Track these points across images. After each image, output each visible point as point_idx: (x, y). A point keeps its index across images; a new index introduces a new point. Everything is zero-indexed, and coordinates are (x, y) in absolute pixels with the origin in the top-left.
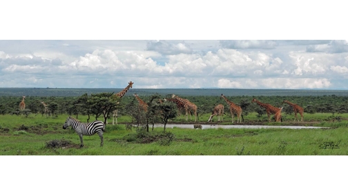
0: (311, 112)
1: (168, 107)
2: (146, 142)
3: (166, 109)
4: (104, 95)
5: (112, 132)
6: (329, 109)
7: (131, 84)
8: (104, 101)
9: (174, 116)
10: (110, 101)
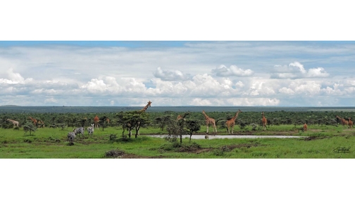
0: (277, 124)
1: (194, 122)
2: (183, 151)
3: (192, 124)
4: (136, 112)
5: (143, 142)
6: (289, 122)
7: (150, 103)
8: (137, 117)
9: (198, 129)
10: (141, 117)
